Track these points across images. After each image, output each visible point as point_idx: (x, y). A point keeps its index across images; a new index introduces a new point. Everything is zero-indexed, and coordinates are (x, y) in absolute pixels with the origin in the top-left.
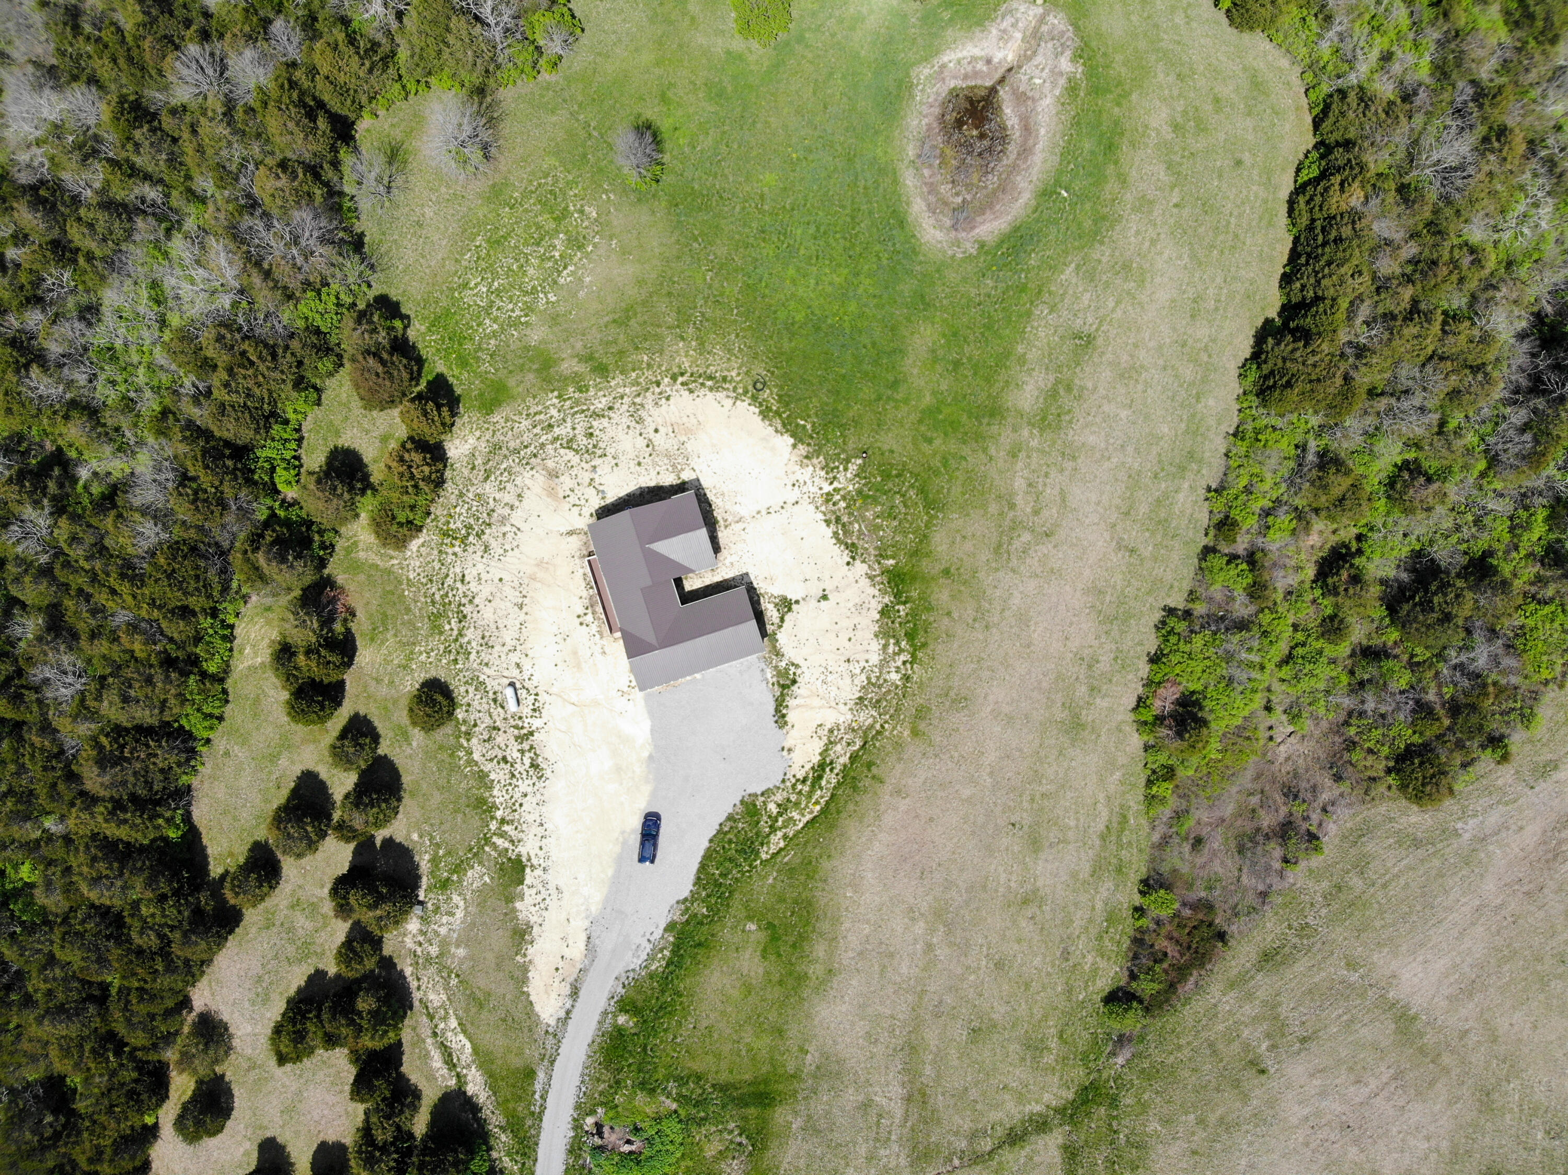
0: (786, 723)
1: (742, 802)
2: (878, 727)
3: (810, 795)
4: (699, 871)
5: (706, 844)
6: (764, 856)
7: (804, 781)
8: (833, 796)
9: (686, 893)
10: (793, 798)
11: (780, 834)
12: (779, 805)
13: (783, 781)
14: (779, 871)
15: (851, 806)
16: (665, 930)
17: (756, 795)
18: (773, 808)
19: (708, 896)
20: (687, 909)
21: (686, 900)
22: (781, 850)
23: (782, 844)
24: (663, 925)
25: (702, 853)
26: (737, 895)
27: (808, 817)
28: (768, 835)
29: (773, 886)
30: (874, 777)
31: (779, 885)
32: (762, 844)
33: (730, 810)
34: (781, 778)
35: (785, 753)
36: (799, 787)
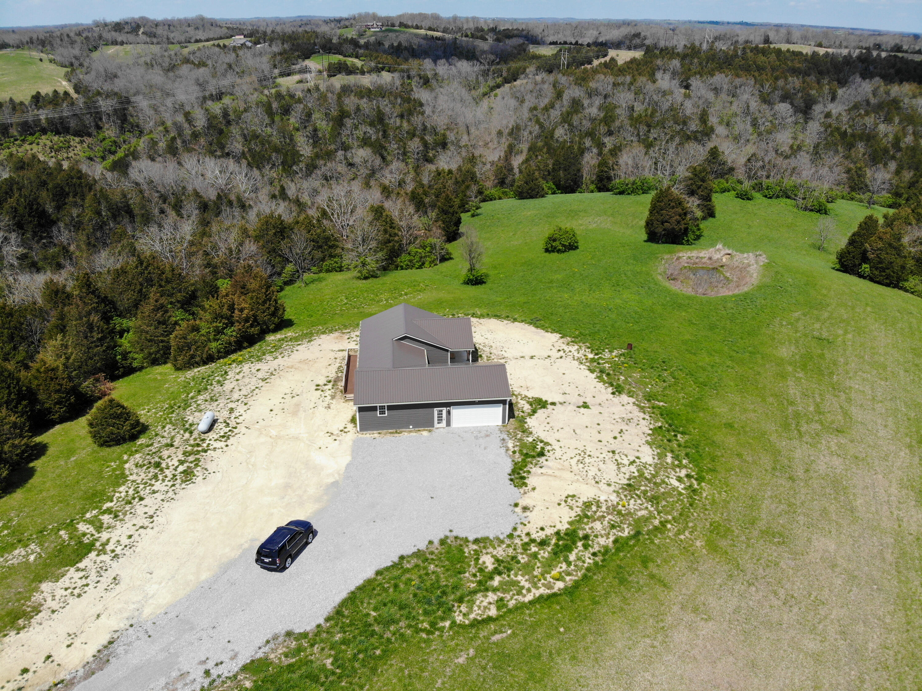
0: (525, 485)
1: (443, 542)
2: (656, 522)
3: (549, 565)
4: (344, 603)
5: (370, 573)
6: (459, 619)
7: (543, 543)
8: (585, 577)
9: (309, 626)
10: (523, 559)
11: (492, 597)
12: (498, 561)
13: (511, 536)
14: (480, 651)
15: (616, 600)
16: (245, 668)
17: (466, 540)
18: (488, 562)
19: (344, 642)
20: (299, 649)
21: (304, 635)
22: (490, 619)
23: (493, 612)
24: (244, 659)
25: (359, 582)
26: (395, 661)
27: (543, 591)
28: (474, 592)
29: (464, 669)
30: (652, 576)
31: (475, 672)
32: (460, 600)
33: (422, 546)
34: (509, 531)
35: (518, 510)
36: (534, 549)
